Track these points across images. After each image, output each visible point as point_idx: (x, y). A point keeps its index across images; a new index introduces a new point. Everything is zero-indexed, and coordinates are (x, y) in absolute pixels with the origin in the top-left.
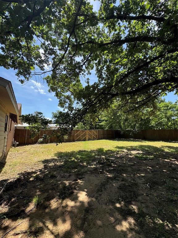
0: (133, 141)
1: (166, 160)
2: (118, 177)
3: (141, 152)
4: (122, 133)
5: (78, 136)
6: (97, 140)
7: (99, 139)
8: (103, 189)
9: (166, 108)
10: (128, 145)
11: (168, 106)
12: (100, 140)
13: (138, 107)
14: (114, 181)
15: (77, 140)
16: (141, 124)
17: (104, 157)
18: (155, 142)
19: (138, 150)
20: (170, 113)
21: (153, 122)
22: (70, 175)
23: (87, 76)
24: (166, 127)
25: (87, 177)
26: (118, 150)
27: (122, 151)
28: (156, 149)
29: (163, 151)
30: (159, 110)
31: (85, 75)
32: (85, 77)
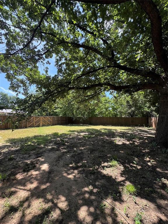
1: (102, 137)
2: (70, 150)
3: (87, 133)
4: (74, 119)
5: (31, 123)
7: (53, 125)
8: (60, 160)
9: (106, 102)
11: (107, 100)
13: (88, 99)
14: (68, 154)
15: (29, 127)
16: (89, 113)
17: (59, 139)
18: (97, 126)
19: (85, 132)
20: (107, 105)
21: (97, 111)
22: (30, 156)
23: (46, 65)
24: (104, 115)
25: (46, 154)
26: (70, 133)
27: (73, 134)
28: (97, 131)
29: (101, 132)
30: (101, 103)
31: (44, 63)
32: (43, 65)
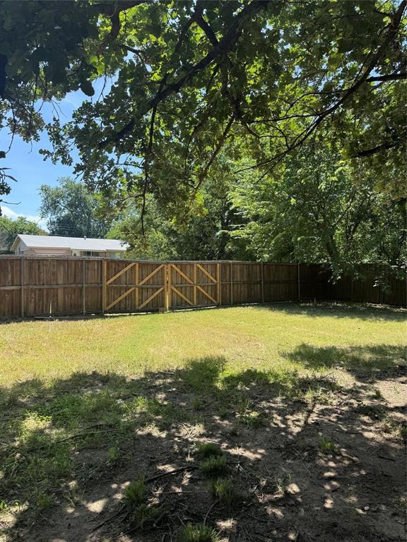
0: (387, 314)
4: (336, 276)
5: (119, 291)
6: (218, 306)
7: (225, 304)
10: (364, 341)
12: (229, 310)
15: (113, 310)
